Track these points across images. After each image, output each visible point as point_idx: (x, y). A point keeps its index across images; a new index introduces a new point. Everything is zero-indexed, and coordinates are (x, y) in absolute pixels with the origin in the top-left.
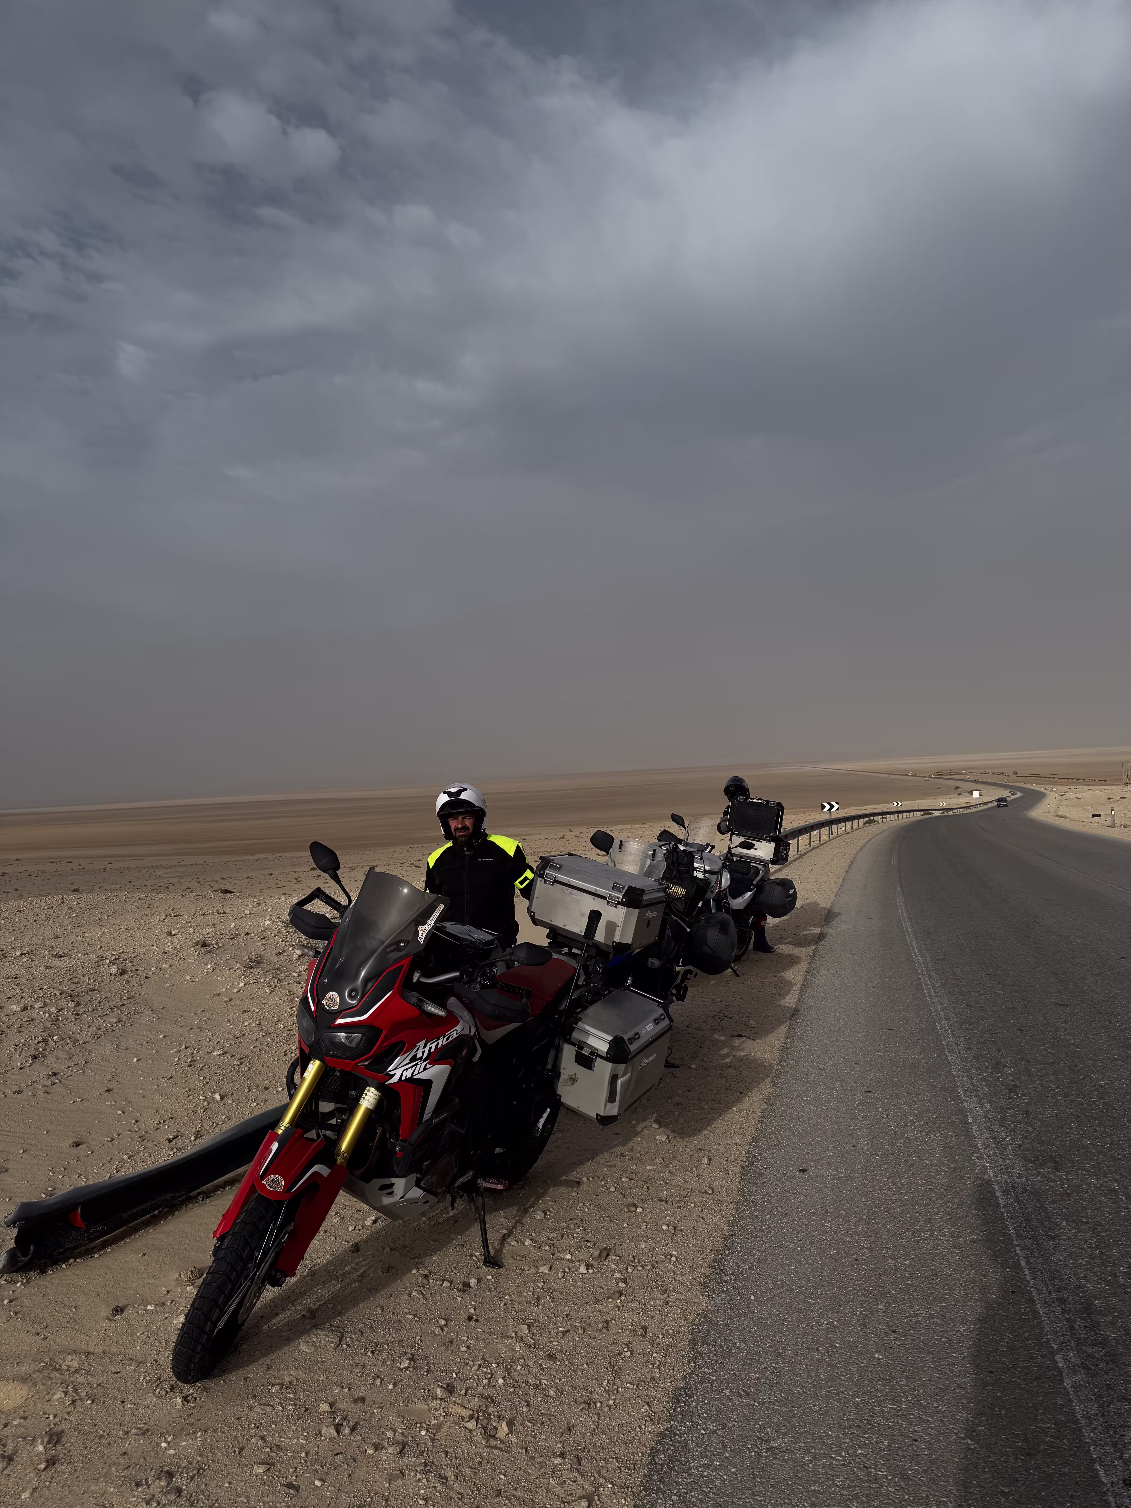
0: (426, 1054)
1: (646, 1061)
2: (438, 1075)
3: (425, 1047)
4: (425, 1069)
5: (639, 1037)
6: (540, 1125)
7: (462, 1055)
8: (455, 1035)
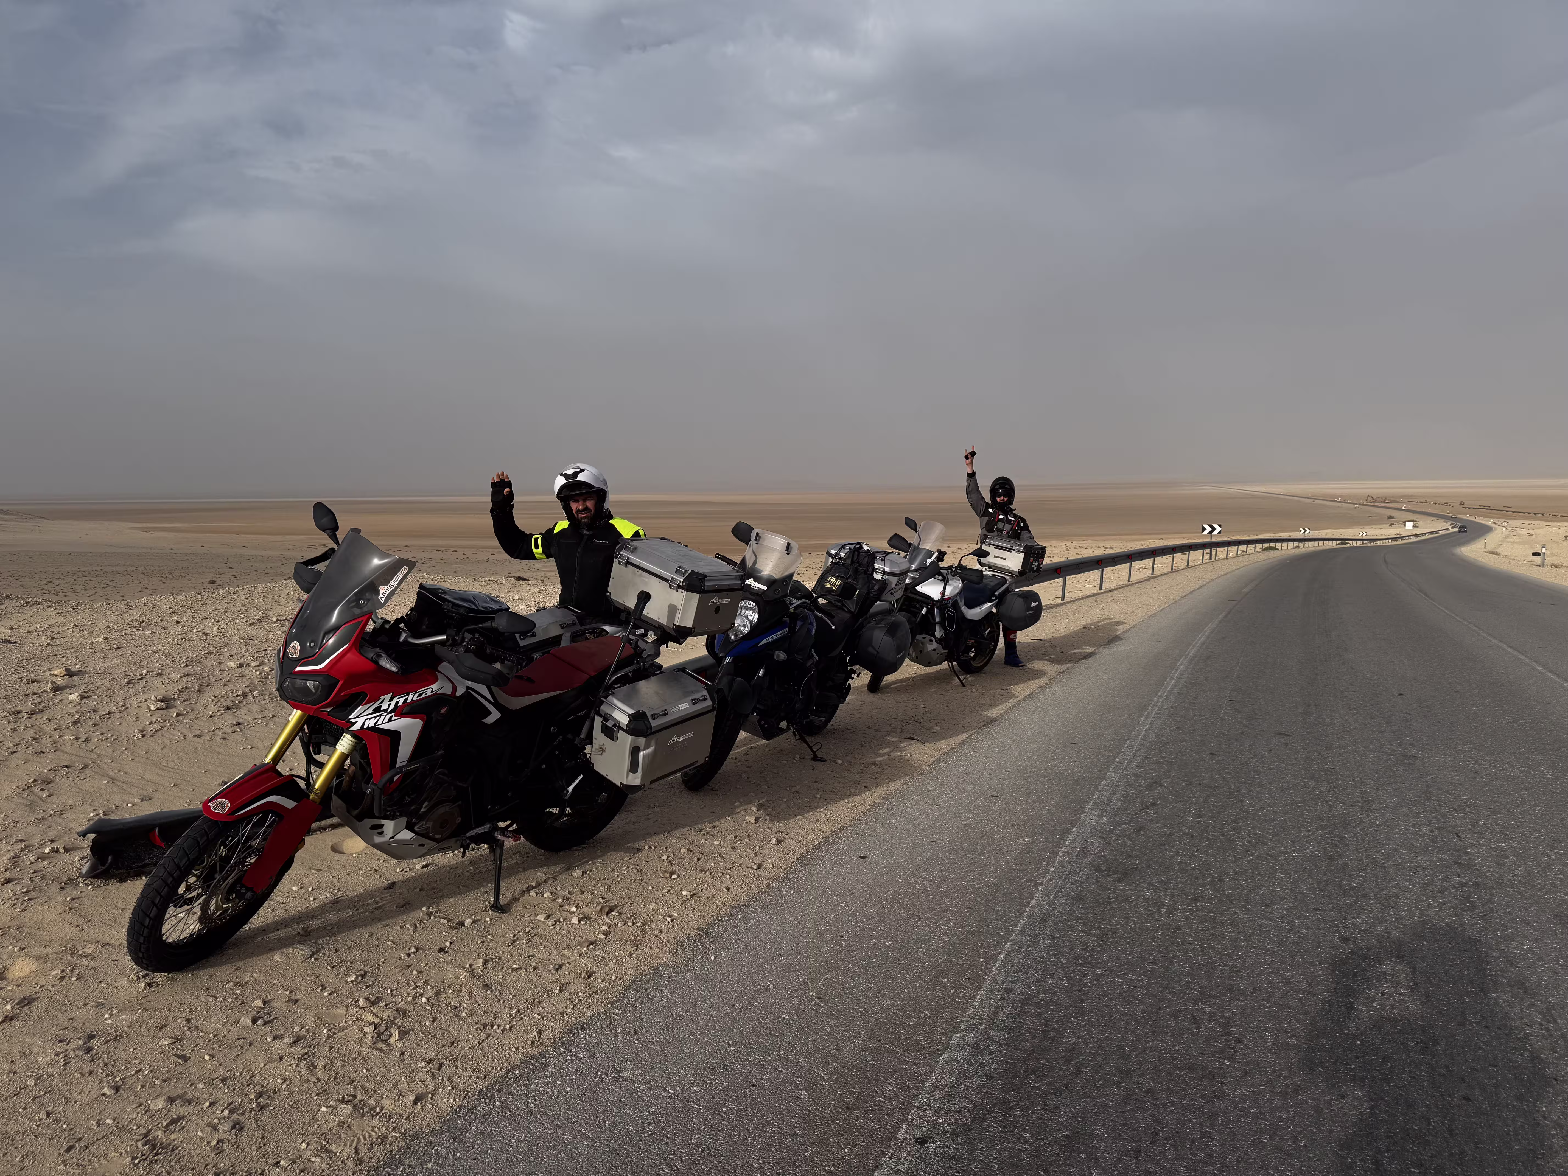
0: (392, 707)
1: (677, 739)
2: (407, 727)
3: (391, 700)
4: (390, 720)
5: (666, 714)
6: (570, 789)
7: (443, 711)
8: (429, 693)
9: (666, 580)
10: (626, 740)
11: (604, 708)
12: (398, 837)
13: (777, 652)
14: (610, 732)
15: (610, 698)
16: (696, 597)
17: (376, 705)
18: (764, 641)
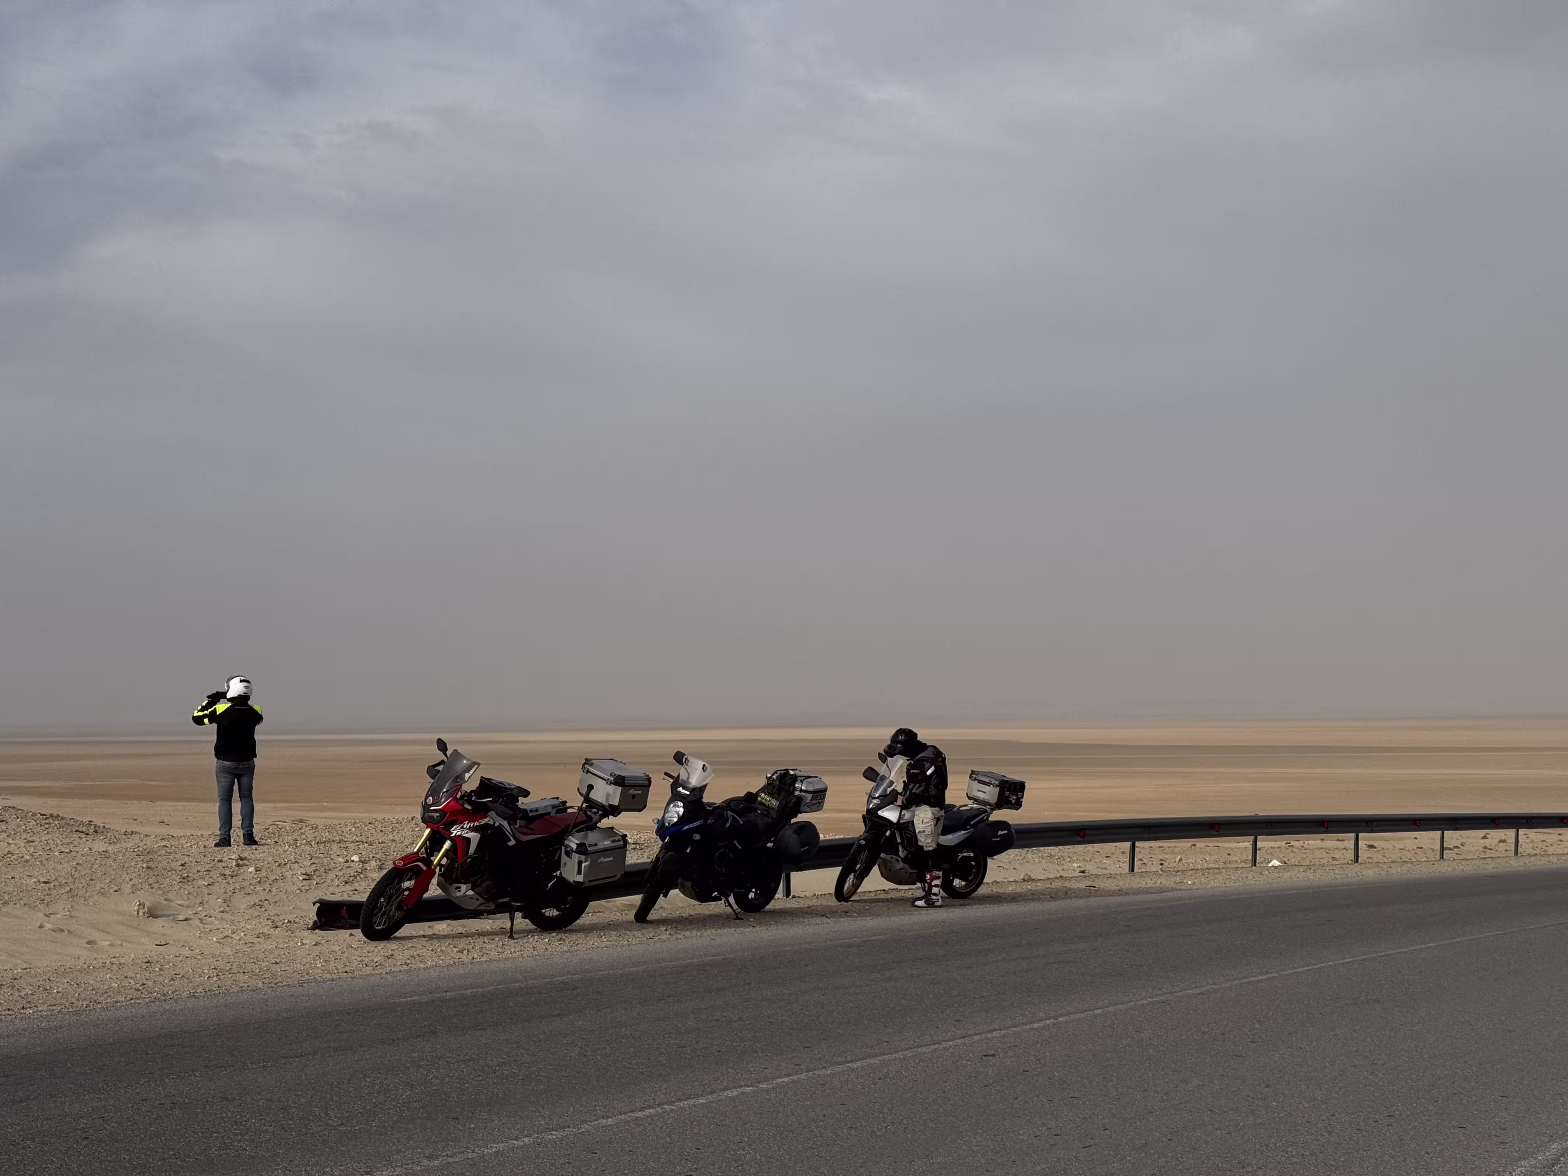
0: (468, 827)
1: (602, 860)
2: (474, 837)
3: (468, 824)
4: (467, 833)
5: (596, 845)
6: (549, 885)
7: (489, 832)
8: (483, 822)
9: (605, 780)
10: (576, 857)
11: (566, 842)
12: (467, 893)
13: (695, 834)
14: (568, 854)
15: (570, 837)
16: (620, 788)
17: (462, 826)
18: (687, 827)
